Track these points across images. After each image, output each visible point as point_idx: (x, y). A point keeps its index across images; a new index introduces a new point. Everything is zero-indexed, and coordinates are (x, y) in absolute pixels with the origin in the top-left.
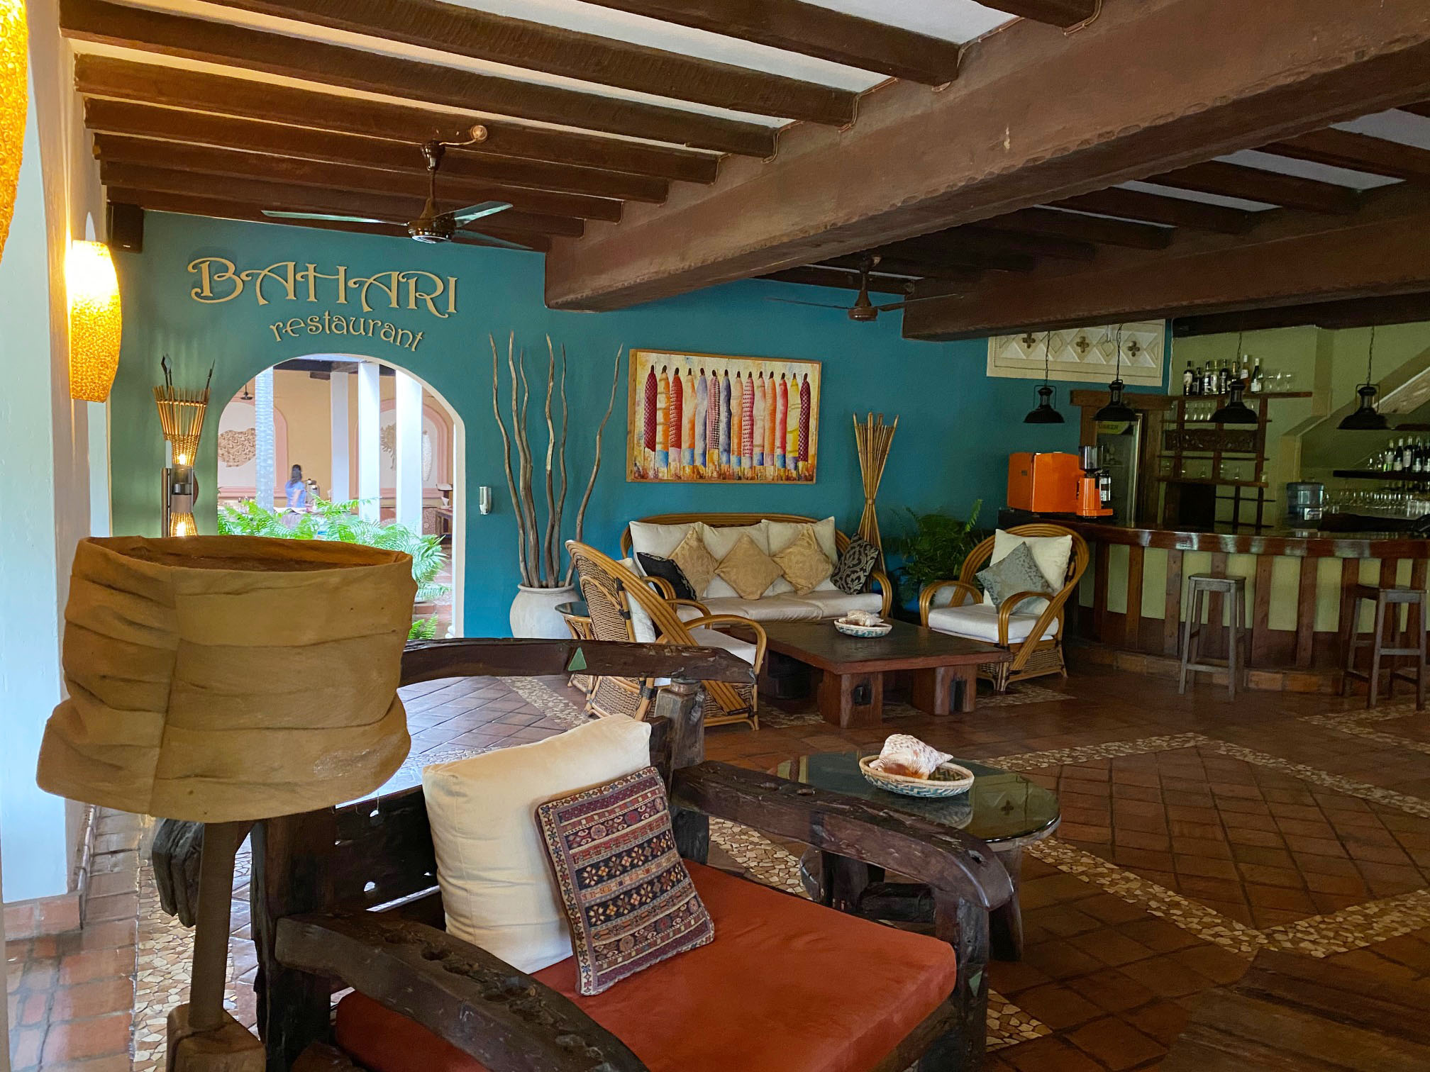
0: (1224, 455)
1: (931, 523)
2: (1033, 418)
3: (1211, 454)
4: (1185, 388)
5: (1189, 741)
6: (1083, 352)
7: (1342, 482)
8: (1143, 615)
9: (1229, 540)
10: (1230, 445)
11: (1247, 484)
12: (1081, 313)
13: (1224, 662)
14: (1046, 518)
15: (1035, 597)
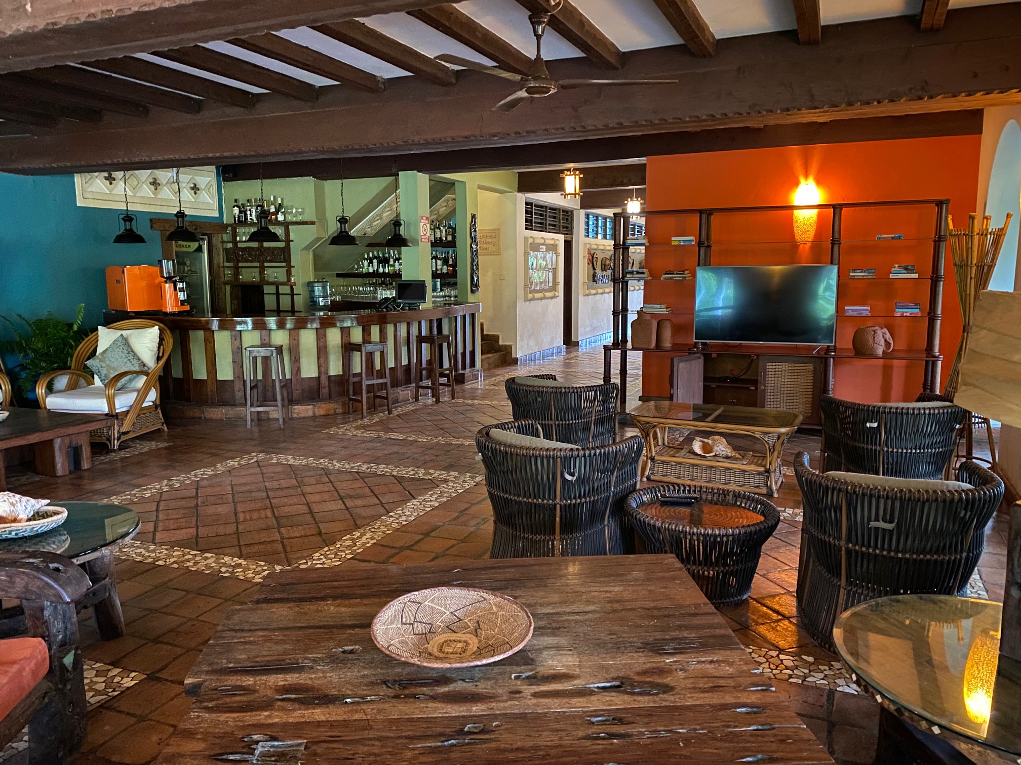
0: (266, 264)
1: (41, 326)
2: (120, 239)
3: (257, 264)
4: (235, 218)
5: (252, 459)
6: (156, 189)
7: (341, 281)
8: (218, 379)
9: (272, 322)
10: (269, 258)
11: (283, 284)
12: (143, 158)
13: (274, 403)
14: (138, 315)
15: (135, 375)
